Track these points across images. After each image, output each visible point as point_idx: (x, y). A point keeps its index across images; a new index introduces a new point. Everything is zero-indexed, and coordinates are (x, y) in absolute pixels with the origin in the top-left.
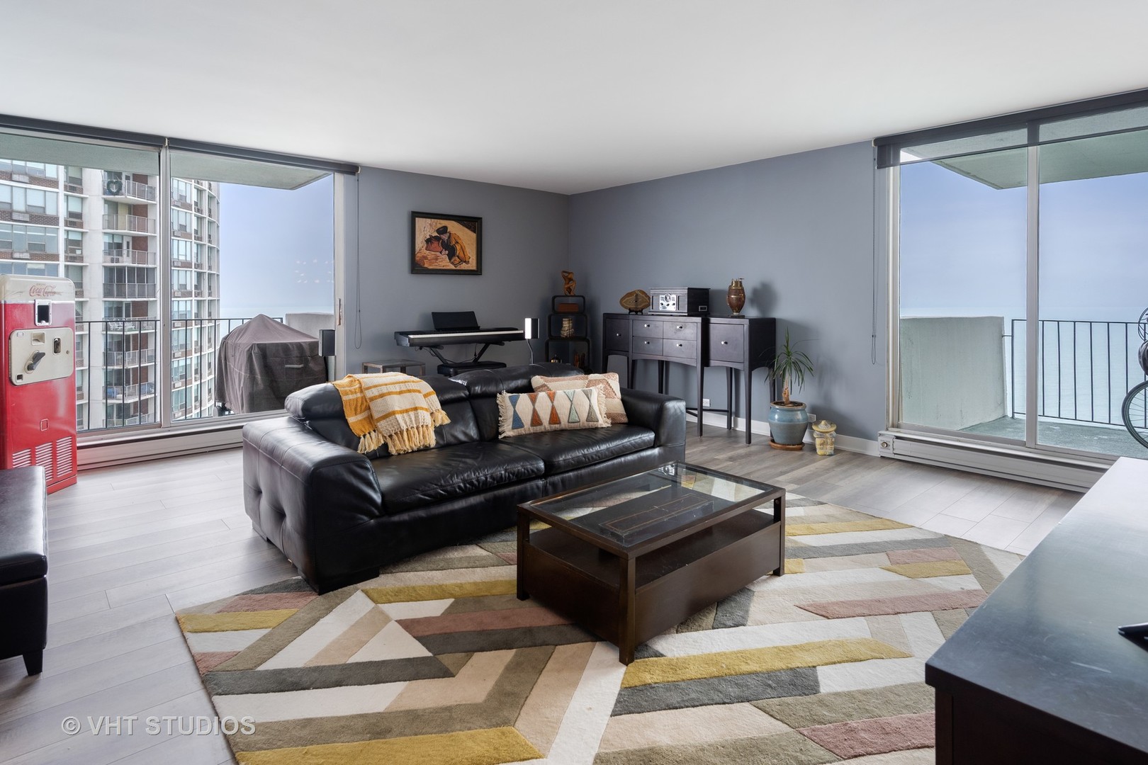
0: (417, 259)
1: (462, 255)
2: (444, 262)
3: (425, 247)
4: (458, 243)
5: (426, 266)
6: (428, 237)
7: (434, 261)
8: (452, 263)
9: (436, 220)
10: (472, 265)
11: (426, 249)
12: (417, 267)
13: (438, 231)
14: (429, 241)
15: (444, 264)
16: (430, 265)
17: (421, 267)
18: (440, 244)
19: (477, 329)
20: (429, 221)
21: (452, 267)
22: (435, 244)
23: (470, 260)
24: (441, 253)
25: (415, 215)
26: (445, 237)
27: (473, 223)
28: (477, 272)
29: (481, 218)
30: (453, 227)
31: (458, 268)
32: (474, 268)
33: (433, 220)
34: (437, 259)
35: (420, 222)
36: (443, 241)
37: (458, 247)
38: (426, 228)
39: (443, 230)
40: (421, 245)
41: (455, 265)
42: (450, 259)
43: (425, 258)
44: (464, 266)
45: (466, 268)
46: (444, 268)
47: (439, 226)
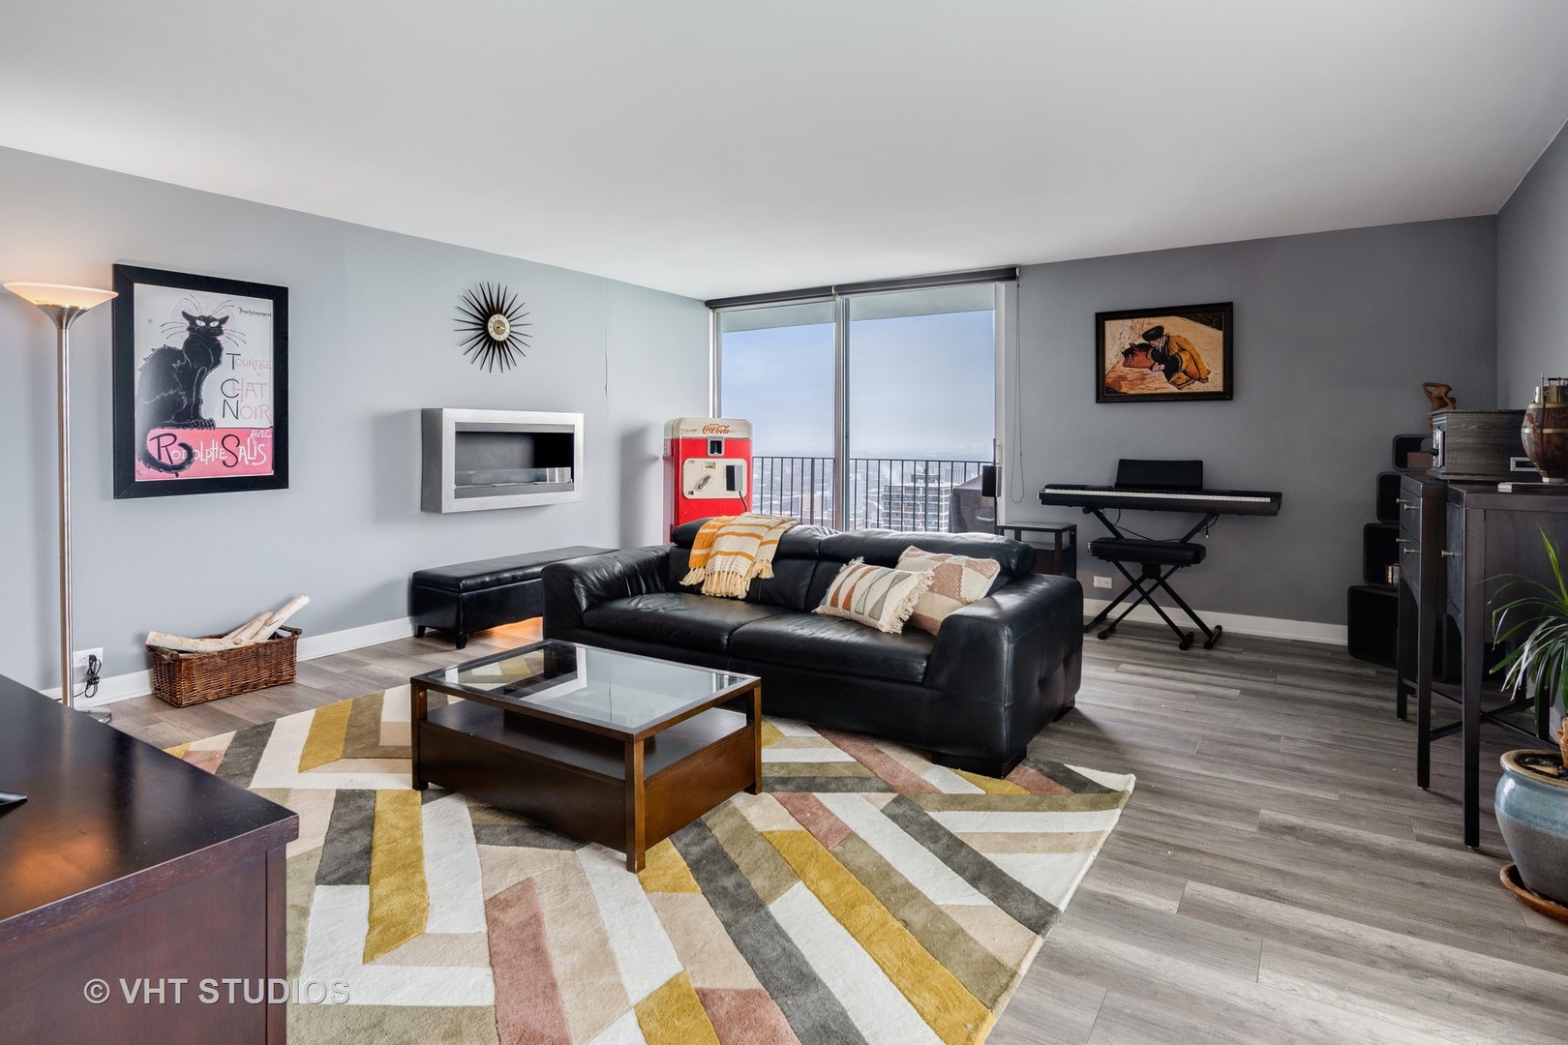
0: (1109, 380)
1: (1192, 368)
2: (1157, 381)
3: (1122, 362)
4: (1183, 350)
5: (1124, 390)
6: (1127, 346)
7: (1139, 382)
8: (1174, 383)
9: (1141, 320)
10: (1215, 383)
11: (1125, 365)
12: (1107, 393)
13: (1146, 336)
14: (1129, 353)
15: (1155, 386)
16: (1132, 389)
17: (1116, 392)
18: (1149, 356)
19: (1199, 490)
20: (1128, 322)
21: (1174, 389)
22: (1140, 356)
23: (1210, 376)
24: (1151, 368)
25: (1102, 318)
26: (1159, 344)
27: (1218, 315)
28: (1227, 394)
29: (1232, 303)
30: (1173, 326)
31: (1184, 391)
32: (1220, 388)
33: (1135, 320)
34: (1144, 379)
35: (1112, 327)
36: (1155, 350)
37: (1185, 357)
38: (1121, 335)
39: (1158, 332)
40: (1115, 361)
41: (1179, 386)
42: (1168, 377)
43: (1123, 378)
44: (1197, 387)
45: (1201, 390)
46: (1158, 391)
47: (1147, 328)
